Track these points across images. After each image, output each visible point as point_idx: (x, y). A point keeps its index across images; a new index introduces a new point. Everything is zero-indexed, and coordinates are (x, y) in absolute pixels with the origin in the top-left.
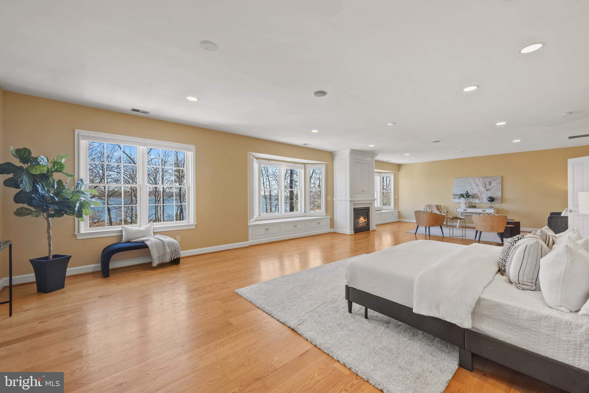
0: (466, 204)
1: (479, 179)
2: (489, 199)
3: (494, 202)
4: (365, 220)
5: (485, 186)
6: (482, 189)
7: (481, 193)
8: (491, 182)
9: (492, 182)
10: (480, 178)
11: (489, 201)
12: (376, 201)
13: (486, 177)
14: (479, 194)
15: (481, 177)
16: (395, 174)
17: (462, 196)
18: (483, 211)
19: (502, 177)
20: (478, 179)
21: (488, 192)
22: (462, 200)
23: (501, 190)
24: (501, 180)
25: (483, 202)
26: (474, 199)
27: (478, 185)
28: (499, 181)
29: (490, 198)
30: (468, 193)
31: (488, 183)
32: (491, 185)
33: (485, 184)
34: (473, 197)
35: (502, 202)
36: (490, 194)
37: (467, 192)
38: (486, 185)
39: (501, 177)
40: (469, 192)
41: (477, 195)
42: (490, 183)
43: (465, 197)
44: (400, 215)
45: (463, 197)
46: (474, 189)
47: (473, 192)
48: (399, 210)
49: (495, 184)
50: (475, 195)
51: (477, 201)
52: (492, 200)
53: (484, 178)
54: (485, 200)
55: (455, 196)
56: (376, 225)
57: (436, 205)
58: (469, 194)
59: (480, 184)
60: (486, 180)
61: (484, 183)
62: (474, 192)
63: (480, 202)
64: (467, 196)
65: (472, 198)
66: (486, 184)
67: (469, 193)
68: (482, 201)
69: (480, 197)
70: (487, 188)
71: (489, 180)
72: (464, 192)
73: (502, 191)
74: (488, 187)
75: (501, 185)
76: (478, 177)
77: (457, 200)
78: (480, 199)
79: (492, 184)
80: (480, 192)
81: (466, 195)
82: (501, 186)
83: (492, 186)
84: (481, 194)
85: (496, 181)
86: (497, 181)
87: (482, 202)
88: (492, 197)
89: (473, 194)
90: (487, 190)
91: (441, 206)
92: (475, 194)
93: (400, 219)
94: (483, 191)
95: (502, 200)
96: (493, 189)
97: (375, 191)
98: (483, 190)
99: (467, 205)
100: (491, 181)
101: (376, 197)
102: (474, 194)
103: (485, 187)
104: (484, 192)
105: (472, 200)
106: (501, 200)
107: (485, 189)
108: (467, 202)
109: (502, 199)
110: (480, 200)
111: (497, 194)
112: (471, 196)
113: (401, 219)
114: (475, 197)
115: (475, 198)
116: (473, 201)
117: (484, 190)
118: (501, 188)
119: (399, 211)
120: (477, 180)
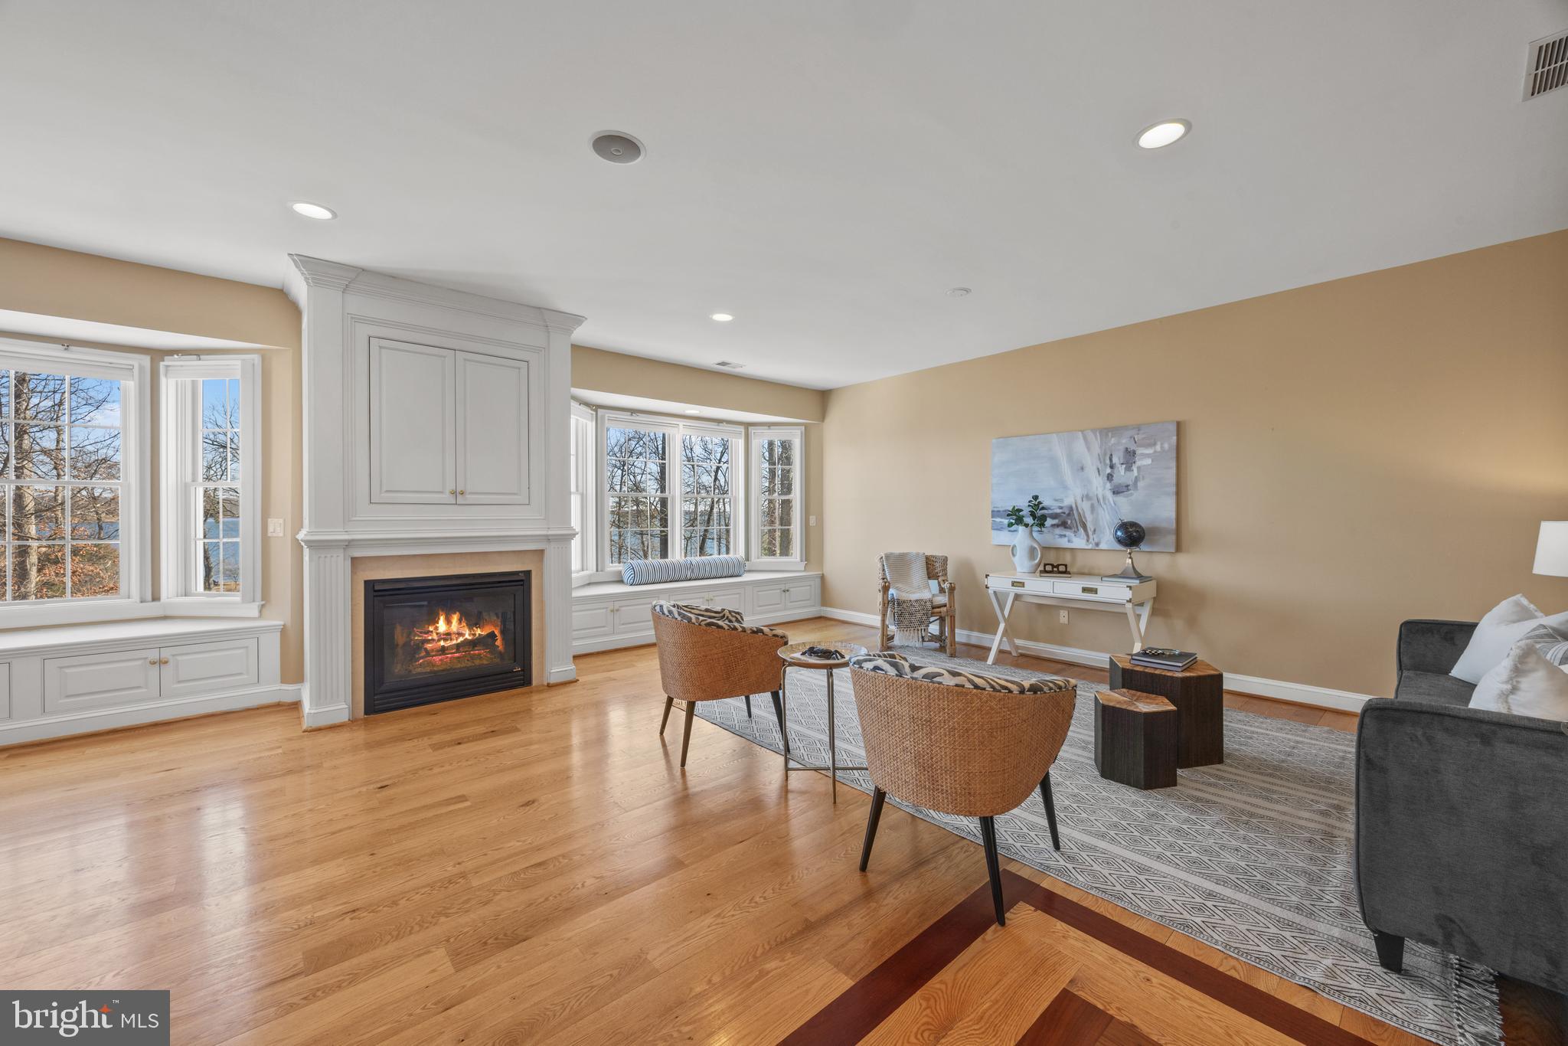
0: (1032, 552)
1: (1085, 438)
2: (1119, 533)
3: (1143, 547)
4: (479, 632)
5: (1109, 470)
6: (1099, 487)
7: (1095, 503)
8: (1134, 453)
9: (1140, 451)
10: (1090, 435)
11: (1119, 541)
12: (575, 544)
13: (1115, 430)
14: (1085, 507)
15: (1094, 431)
16: (806, 426)
17: (1016, 517)
18: (1085, 590)
19: (1179, 424)
20: (1081, 441)
21: (1121, 500)
22: (1020, 537)
23: (1174, 489)
24: (1175, 438)
25: (1103, 546)
26: (1068, 533)
27: (1082, 469)
28: (1166, 446)
29: (1124, 526)
30: (1040, 503)
31: (1121, 454)
32: (1135, 468)
33: (1111, 460)
34: (1064, 525)
35: (1178, 548)
36: (1127, 509)
37: (1036, 498)
38: (1112, 467)
39: (1173, 428)
40: (1046, 501)
41: (1079, 514)
42: (1130, 456)
43: (1029, 520)
44: (825, 592)
45: (1019, 520)
46: (1066, 488)
47: (1061, 500)
48: (825, 574)
49: (1149, 461)
50: (1069, 515)
51: (1078, 542)
52: (1132, 536)
53: (1106, 432)
54: (1108, 539)
55: (998, 520)
56: (576, 657)
57: (927, 558)
58: (1043, 508)
59: (1091, 463)
60: (1113, 441)
61: (1105, 454)
62: (1068, 501)
63: (1090, 547)
64: (1038, 515)
65: (1058, 526)
66: (1115, 460)
67: (1045, 503)
68: (1096, 540)
69: (1090, 526)
70: (1116, 480)
71: (1124, 441)
72: (1023, 503)
73: (1178, 494)
74: (1121, 475)
75: (1173, 464)
76: (1082, 431)
77: (1004, 537)
78: (1090, 533)
79: (1139, 463)
80: (1087, 497)
81: (1033, 514)
82: (1174, 471)
83: (1135, 473)
84: (1093, 507)
85: (1155, 444)
86: (1158, 448)
87: (1097, 544)
88: (1133, 524)
89: (1061, 508)
90: (1116, 492)
91: (945, 560)
92: (1071, 509)
93: (824, 608)
94: (1100, 497)
95: (1180, 538)
96: (1140, 484)
97: (570, 493)
98: (1100, 493)
99: (1037, 561)
100: (1132, 447)
101: (575, 522)
102: (1067, 507)
103: (1110, 477)
104: (1104, 498)
105: (1061, 536)
106: (1172, 538)
107: (1108, 486)
108: (1036, 546)
109: (1178, 532)
110: (1091, 536)
111: (1160, 511)
112: (1054, 516)
113: (829, 609)
114: (1069, 522)
115: (1070, 528)
116: (1063, 543)
117: (1105, 488)
118: (1173, 480)
119: (823, 578)
120: (1080, 446)
